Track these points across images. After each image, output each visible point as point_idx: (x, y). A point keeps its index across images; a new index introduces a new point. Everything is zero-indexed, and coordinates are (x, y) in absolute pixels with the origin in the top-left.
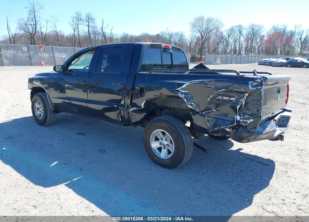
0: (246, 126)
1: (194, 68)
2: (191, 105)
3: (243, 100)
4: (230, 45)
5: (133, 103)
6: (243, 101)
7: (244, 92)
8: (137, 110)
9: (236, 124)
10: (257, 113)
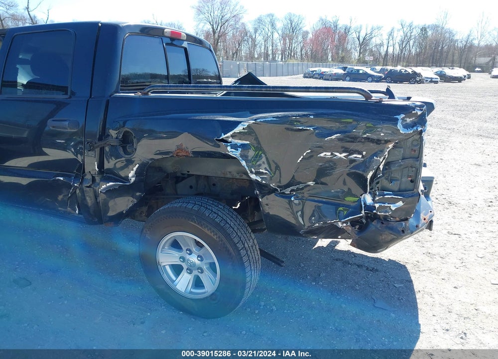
0: (385, 218)
1: (236, 82)
2: (258, 173)
3: (382, 158)
4: (258, 46)
5: (107, 169)
6: (381, 161)
7: (385, 140)
8: (117, 187)
9: (365, 213)
10: (411, 185)
